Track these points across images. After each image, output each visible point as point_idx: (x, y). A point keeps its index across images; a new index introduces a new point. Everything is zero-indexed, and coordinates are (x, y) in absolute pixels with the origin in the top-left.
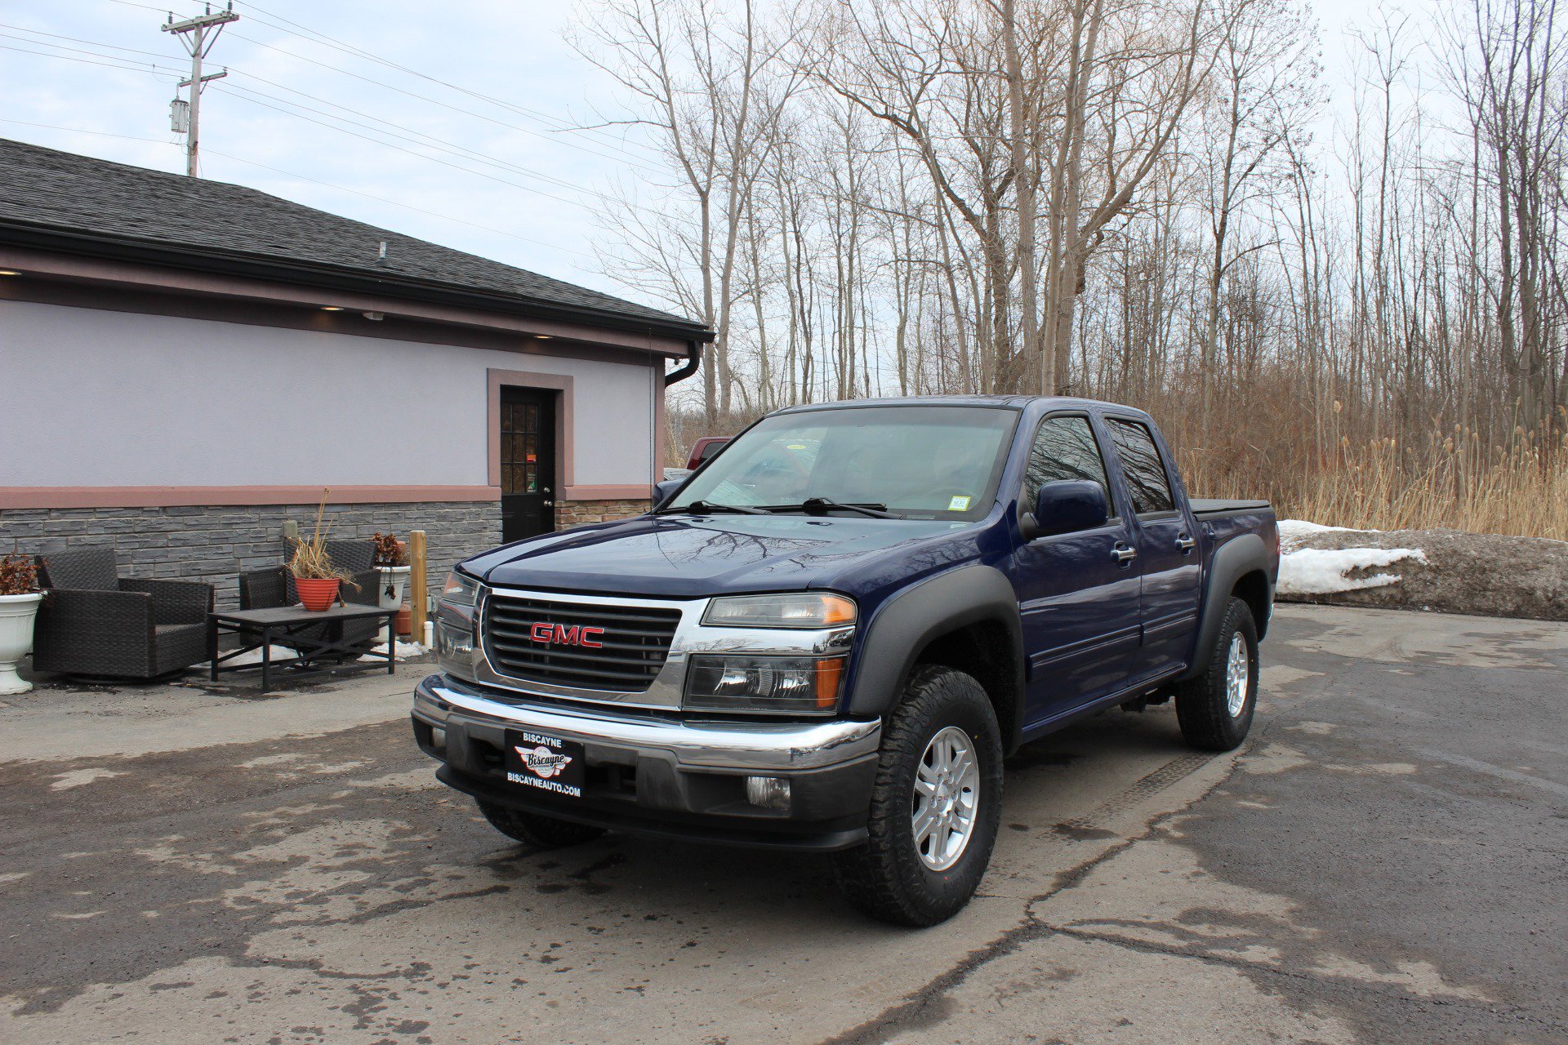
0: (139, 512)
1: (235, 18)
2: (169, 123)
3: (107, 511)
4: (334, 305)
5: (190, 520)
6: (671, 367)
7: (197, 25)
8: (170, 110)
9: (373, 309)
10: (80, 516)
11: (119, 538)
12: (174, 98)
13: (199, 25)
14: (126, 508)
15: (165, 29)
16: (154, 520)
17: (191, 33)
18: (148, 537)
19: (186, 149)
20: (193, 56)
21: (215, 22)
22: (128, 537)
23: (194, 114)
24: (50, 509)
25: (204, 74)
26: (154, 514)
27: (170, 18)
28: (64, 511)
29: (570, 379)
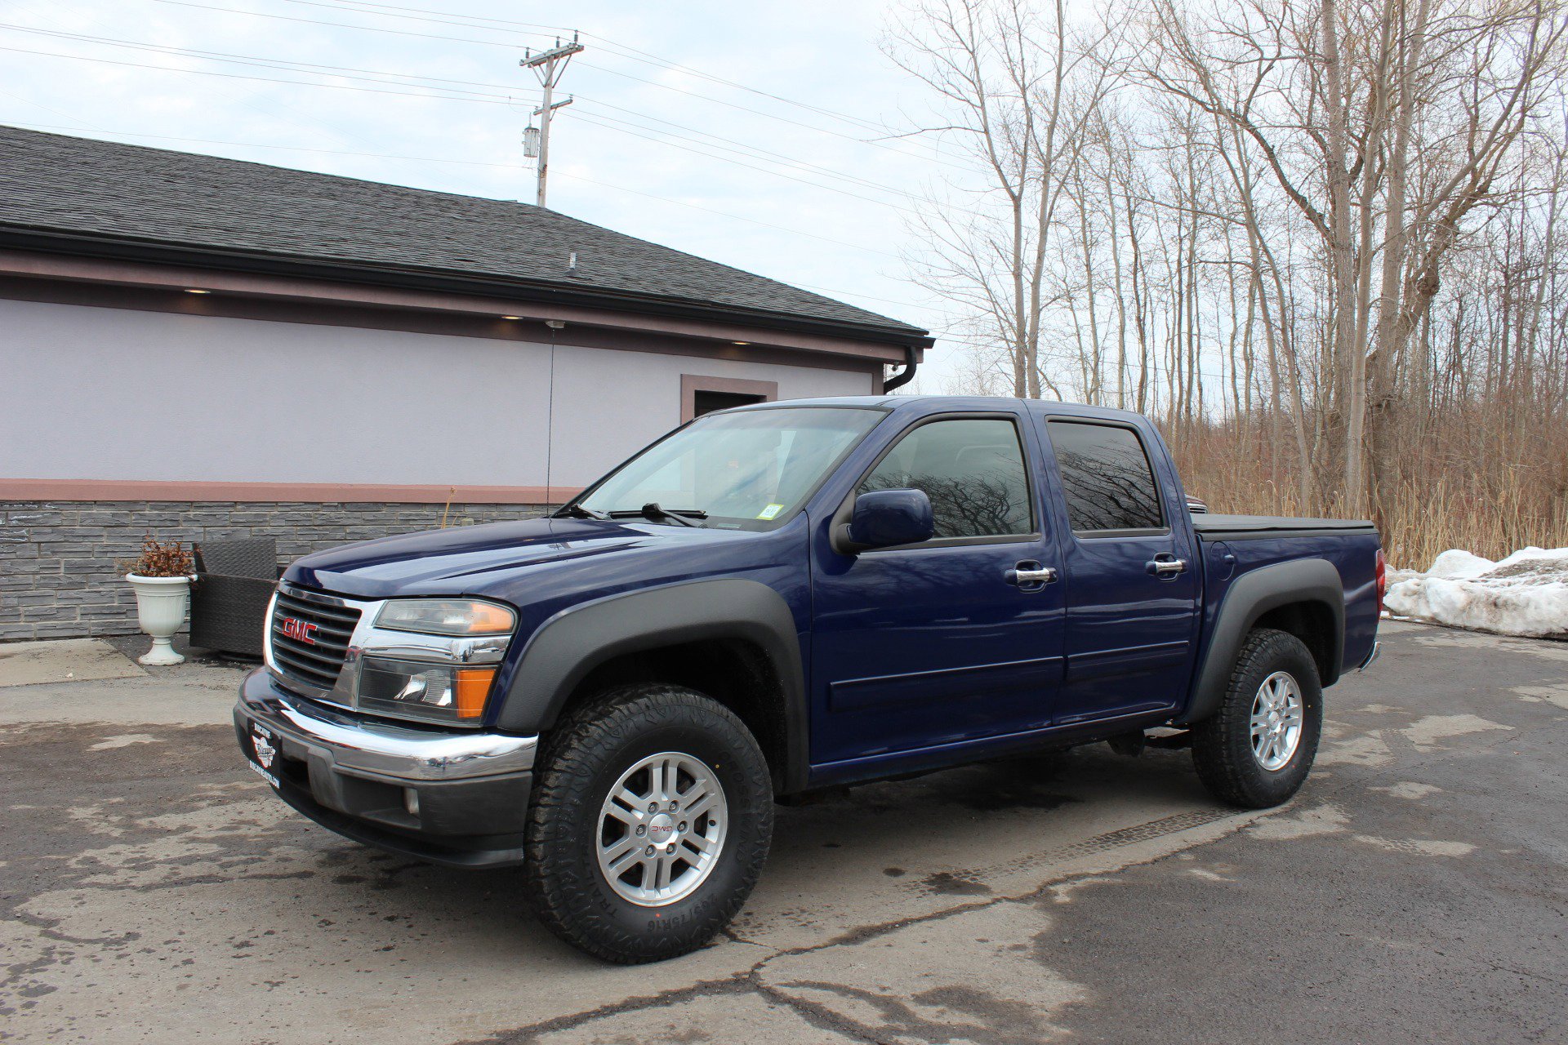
0: (319, 507)
1: (580, 49)
2: (521, 149)
3: (288, 505)
4: (514, 314)
5: (369, 516)
6: (889, 373)
7: (549, 58)
8: (523, 138)
9: (555, 318)
10: (264, 509)
11: (300, 530)
12: (527, 126)
13: (551, 58)
14: (306, 503)
15: (522, 63)
16: (332, 514)
17: (544, 66)
18: (327, 530)
19: (536, 173)
20: (545, 86)
21: (563, 54)
22: (307, 530)
23: (544, 140)
24: (236, 502)
25: (554, 102)
26: (333, 509)
27: (527, 53)
28: (249, 504)
29: (775, 385)
